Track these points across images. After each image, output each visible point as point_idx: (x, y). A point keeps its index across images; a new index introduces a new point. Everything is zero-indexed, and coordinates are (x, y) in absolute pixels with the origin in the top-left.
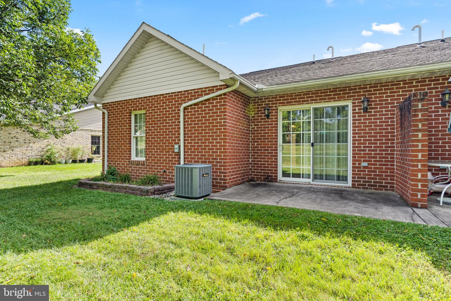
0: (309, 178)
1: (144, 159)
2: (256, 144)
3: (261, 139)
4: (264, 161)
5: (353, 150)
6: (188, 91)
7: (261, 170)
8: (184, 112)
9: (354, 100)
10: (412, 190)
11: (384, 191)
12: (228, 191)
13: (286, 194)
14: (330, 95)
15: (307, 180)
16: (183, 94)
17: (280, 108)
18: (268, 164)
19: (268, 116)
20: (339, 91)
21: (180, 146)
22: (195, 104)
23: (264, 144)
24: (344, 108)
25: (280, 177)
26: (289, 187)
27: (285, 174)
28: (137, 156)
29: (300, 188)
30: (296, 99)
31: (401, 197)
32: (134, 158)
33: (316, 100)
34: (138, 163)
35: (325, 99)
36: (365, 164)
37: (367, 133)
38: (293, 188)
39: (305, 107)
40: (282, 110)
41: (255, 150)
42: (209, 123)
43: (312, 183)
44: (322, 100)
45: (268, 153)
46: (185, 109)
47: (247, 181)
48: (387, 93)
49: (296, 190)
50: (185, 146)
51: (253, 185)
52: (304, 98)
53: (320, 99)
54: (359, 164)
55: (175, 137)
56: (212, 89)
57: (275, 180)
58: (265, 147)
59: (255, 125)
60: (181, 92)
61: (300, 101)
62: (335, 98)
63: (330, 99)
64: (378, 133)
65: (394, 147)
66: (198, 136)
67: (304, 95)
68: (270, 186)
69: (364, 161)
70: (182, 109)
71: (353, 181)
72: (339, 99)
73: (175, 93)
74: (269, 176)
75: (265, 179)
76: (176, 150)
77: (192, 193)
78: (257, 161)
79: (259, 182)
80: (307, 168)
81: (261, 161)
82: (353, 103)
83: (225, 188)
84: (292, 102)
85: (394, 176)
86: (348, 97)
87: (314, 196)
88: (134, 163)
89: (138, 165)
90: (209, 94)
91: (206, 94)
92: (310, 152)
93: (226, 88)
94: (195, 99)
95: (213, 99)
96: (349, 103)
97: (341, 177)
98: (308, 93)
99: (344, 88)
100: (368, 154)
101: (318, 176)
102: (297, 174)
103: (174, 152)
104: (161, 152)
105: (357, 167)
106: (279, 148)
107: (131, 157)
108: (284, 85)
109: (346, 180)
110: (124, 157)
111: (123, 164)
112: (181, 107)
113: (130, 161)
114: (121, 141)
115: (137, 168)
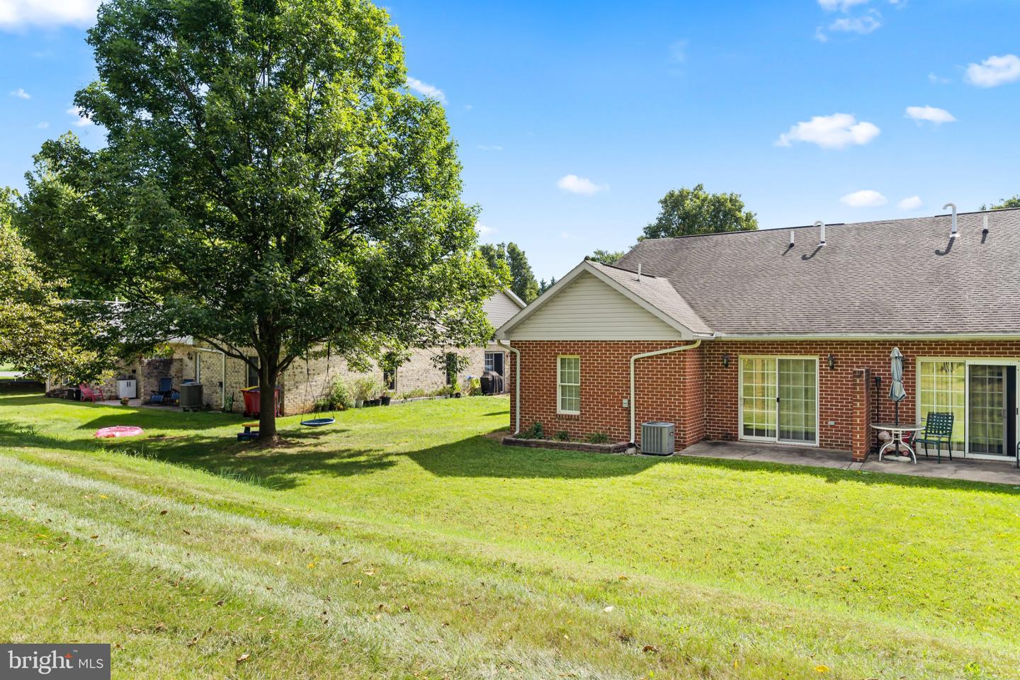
0: (775, 436)
1: (577, 413)
2: (712, 396)
3: (718, 391)
4: (722, 418)
5: (821, 408)
6: (639, 341)
8: (635, 364)
9: (821, 355)
11: (848, 451)
12: (688, 449)
13: (749, 452)
14: (797, 348)
15: (771, 439)
16: (633, 344)
17: (740, 356)
18: (726, 420)
19: (726, 366)
20: (805, 345)
21: (629, 401)
22: (648, 358)
23: (721, 397)
24: (813, 362)
25: (741, 435)
26: (752, 447)
27: (748, 431)
28: (563, 408)
29: (764, 447)
30: (759, 348)
32: (560, 411)
33: (782, 352)
34: (569, 418)
36: (832, 423)
37: (834, 391)
38: (757, 447)
39: (770, 357)
40: (743, 358)
43: (777, 442)
44: (789, 352)
46: (636, 360)
47: (702, 440)
48: (852, 352)
49: (758, 449)
50: (635, 401)
51: (711, 444)
52: (768, 348)
53: (786, 352)
54: (826, 423)
55: (622, 391)
56: (669, 344)
57: (736, 438)
58: (723, 401)
59: (710, 374)
61: (763, 351)
62: (801, 352)
63: (796, 353)
64: (844, 392)
66: (652, 392)
67: (767, 344)
68: (731, 445)
69: (831, 420)
70: (632, 360)
71: (820, 440)
72: (806, 353)
73: (622, 341)
74: (727, 434)
75: (723, 438)
76: (625, 405)
77: (661, 451)
79: (716, 441)
80: (772, 425)
82: (820, 359)
83: (684, 446)
84: (755, 351)
86: (815, 352)
87: (776, 454)
88: (561, 417)
89: (569, 419)
90: (666, 348)
91: (662, 348)
92: (775, 407)
93: (687, 344)
94: (648, 351)
95: (670, 354)
96: (816, 358)
97: (809, 436)
98: (772, 343)
99: (810, 343)
100: (834, 413)
101: (784, 434)
102: (761, 432)
103: (622, 407)
104: (604, 406)
105: (825, 426)
106: (740, 402)
107: (556, 409)
108: (746, 336)
109: (814, 439)
110: (546, 409)
111: (545, 418)
112: (630, 358)
113: (557, 415)
114: (541, 390)
115: (567, 423)
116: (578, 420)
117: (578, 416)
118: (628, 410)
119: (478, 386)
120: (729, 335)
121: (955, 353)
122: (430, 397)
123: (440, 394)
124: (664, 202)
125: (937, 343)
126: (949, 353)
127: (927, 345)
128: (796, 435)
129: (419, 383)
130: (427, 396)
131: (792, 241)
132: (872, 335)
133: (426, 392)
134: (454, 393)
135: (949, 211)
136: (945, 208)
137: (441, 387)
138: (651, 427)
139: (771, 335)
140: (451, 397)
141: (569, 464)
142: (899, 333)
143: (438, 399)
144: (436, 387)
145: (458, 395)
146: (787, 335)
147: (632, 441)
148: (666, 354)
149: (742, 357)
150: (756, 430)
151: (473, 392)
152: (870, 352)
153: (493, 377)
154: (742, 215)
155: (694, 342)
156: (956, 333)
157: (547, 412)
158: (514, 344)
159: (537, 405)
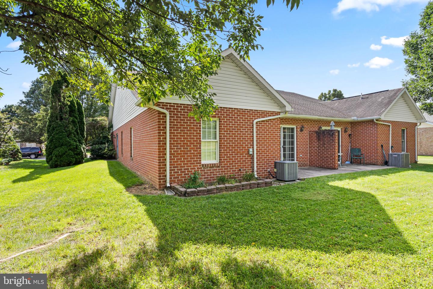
1: (216, 162)
5: (297, 150)
6: (257, 110)
8: (256, 125)
16: (253, 112)
21: (253, 150)
22: (262, 121)
36: (301, 155)
37: (301, 141)
42: (271, 134)
46: (257, 123)
50: (256, 149)
55: (248, 143)
60: (253, 110)
65: (308, 148)
66: (264, 143)
70: (255, 123)
73: (248, 110)
76: (251, 153)
82: (297, 127)
85: (308, 160)
88: (206, 166)
89: (213, 167)
93: (280, 114)
94: (262, 117)
96: (295, 127)
100: (302, 151)
103: (249, 154)
110: (193, 161)
111: (193, 169)
112: (253, 121)
113: (203, 165)
114: (189, 146)
115: (211, 170)
117: (218, 164)
118: (252, 156)
147: (256, 176)
157: (194, 163)
158: (163, 105)
159: (185, 159)
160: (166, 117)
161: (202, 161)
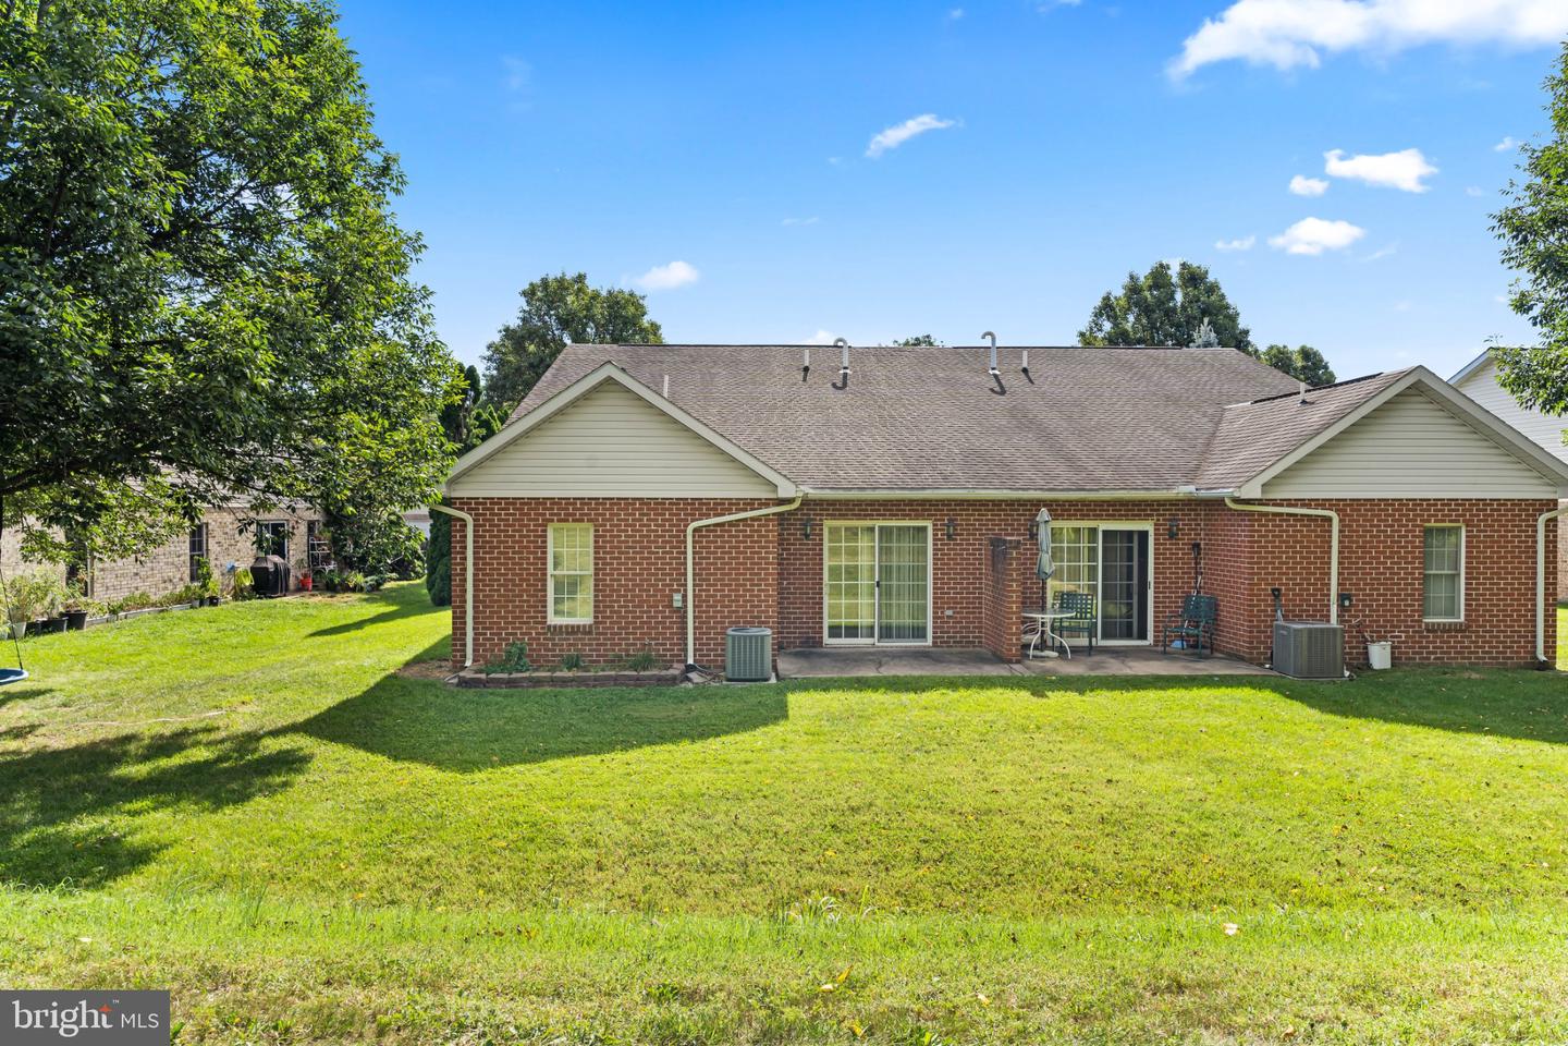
0: (872, 636)
1: (589, 620)
2: (785, 582)
3: (795, 574)
4: (800, 613)
5: (934, 593)
7: (795, 628)
8: (694, 536)
9: (935, 520)
10: (1008, 645)
11: (971, 649)
14: (905, 510)
15: (869, 641)
17: (826, 522)
18: (807, 618)
19: (807, 536)
20: (917, 505)
21: (684, 596)
22: (716, 525)
23: (799, 584)
24: (924, 529)
25: (827, 640)
27: (835, 631)
30: (854, 510)
31: (994, 654)
32: (552, 619)
33: (885, 515)
34: (573, 630)
35: (898, 515)
36: (949, 613)
37: (952, 569)
39: (869, 523)
41: (783, 593)
43: (877, 644)
44: (893, 516)
45: (807, 598)
46: (695, 530)
48: (975, 515)
50: (695, 596)
52: (867, 510)
53: (890, 515)
54: (942, 613)
55: (670, 580)
56: (749, 504)
57: (819, 643)
58: (802, 589)
61: (860, 515)
62: (910, 515)
63: (905, 516)
64: (965, 569)
65: (982, 588)
67: (866, 505)
68: (813, 655)
69: (948, 608)
70: (689, 530)
71: (934, 637)
72: (917, 518)
73: (671, 498)
74: (808, 638)
75: (802, 644)
76: (677, 604)
78: (788, 613)
79: (794, 649)
80: (868, 620)
81: (795, 613)
82: (934, 525)
84: (847, 515)
85: (981, 627)
86: (928, 515)
88: (558, 629)
89: (573, 633)
90: (745, 510)
91: (739, 510)
92: (873, 595)
93: (779, 505)
94: (716, 515)
95: (752, 519)
96: (929, 524)
97: (919, 632)
98: (872, 503)
99: (923, 502)
100: (952, 598)
101: (886, 632)
102: (852, 631)
103: (671, 606)
104: (638, 606)
105: (940, 618)
106: (826, 590)
107: (545, 617)
108: (841, 492)
109: (924, 636)
110: (528, 618)
111: (526, 634)
112: (686, 526)
113: (549, 627)
114: (517, 585)
115: (569, 639)
116: (590, 633)
117: (590, 626)
118: (682, 612)
119: (248, 582)
120: (818, 491)
121: (1089, 515)
122: (162, 607)
123: (179, 600)
124: (529, 294)
125: (1071, 503)
126: (1084, 515)
127: (1060, 505)
128: (901, 633)
129: (138, 582)
130: (154, 605)
131: (807, 364)
132: (1005, 491)
133: (153, 598)
134: (207, 595)
135: (987, 342)
136: (983, 337)
137: (180, 588)
138: (739, 637)
139: (877, 492)
140: (201, 604)
141: (643, 710)
142: (1036, 490)
143: (177, 610)
144: (170, 587)
145: (213, 601)
146: (898, 492)
147: (690, 661)
148: (745, 520)
149: (828, 524)
150: (846, 627)
151: (239, 594)
152: (996, 515)
153: (276, 564)
154: (645, 322)
155: (790, 501)
156: (1097, 490)
157: (528, 623)
158: (460, 503)
159: (509, 612)
160: (465, 526)
161: (548, 619)
